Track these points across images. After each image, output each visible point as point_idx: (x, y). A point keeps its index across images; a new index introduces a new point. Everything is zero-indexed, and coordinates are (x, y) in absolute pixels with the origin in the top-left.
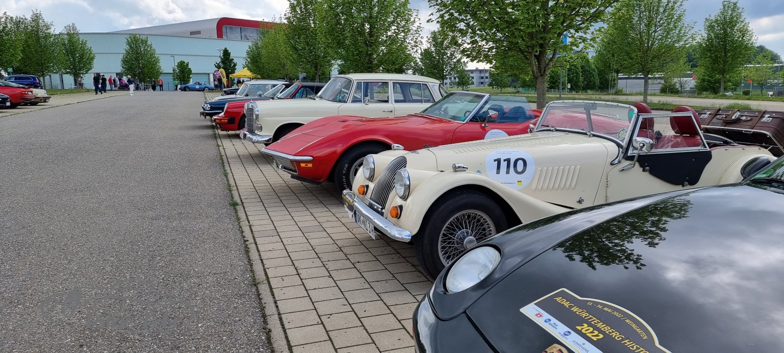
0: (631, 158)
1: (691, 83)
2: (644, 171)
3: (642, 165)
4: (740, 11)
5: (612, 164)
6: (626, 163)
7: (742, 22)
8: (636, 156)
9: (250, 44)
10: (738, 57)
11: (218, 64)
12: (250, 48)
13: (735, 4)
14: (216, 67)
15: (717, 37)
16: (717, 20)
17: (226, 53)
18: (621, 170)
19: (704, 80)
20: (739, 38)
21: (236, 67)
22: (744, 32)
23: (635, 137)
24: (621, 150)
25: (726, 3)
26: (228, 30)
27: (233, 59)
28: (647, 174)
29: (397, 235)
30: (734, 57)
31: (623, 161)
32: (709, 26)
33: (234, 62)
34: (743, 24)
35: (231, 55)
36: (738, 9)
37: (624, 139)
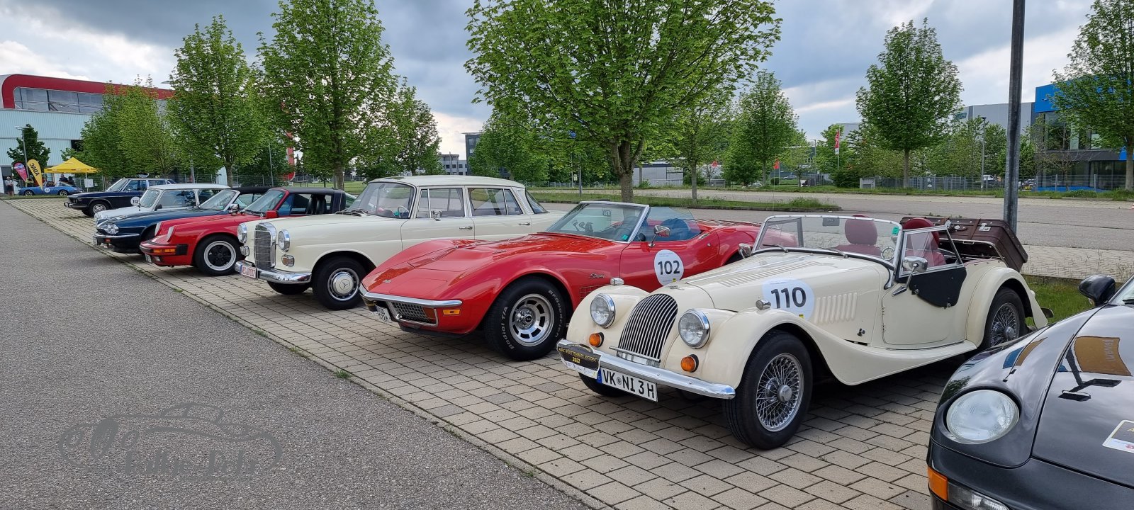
0: (903, 280)
1: (718, 170)
2: (913, 293)
3: (912, 287)
4: (777, 84)
5: (885, 288)
6: (898, 286)
7: (781, 97)
8: (909, 278)
9: (88, 119)
10: (779, 141)
11: (15, 151)
12: (87, 125)
13: (772, 76)
14: (11, 156)
15: (754, 113)
16: (752, 95)
17: (29, 134)
18: (895, 295)
19: (732, 168)
20: (778, 117)
21: (49, 155)
22: (783, 109)
23: (904, 258)
24: (892, 272)
25: (761, 74)
26: (24, 95)
27: (42, 143)
28: (915, 297)
29: (710, 391)
30: (776, 142)
31: (895, 284)
32: (745, 102)
33: (44, 148)
34: (781, 100)
35: (39, 136)
36: (775, 82)
37: (893, 259)
